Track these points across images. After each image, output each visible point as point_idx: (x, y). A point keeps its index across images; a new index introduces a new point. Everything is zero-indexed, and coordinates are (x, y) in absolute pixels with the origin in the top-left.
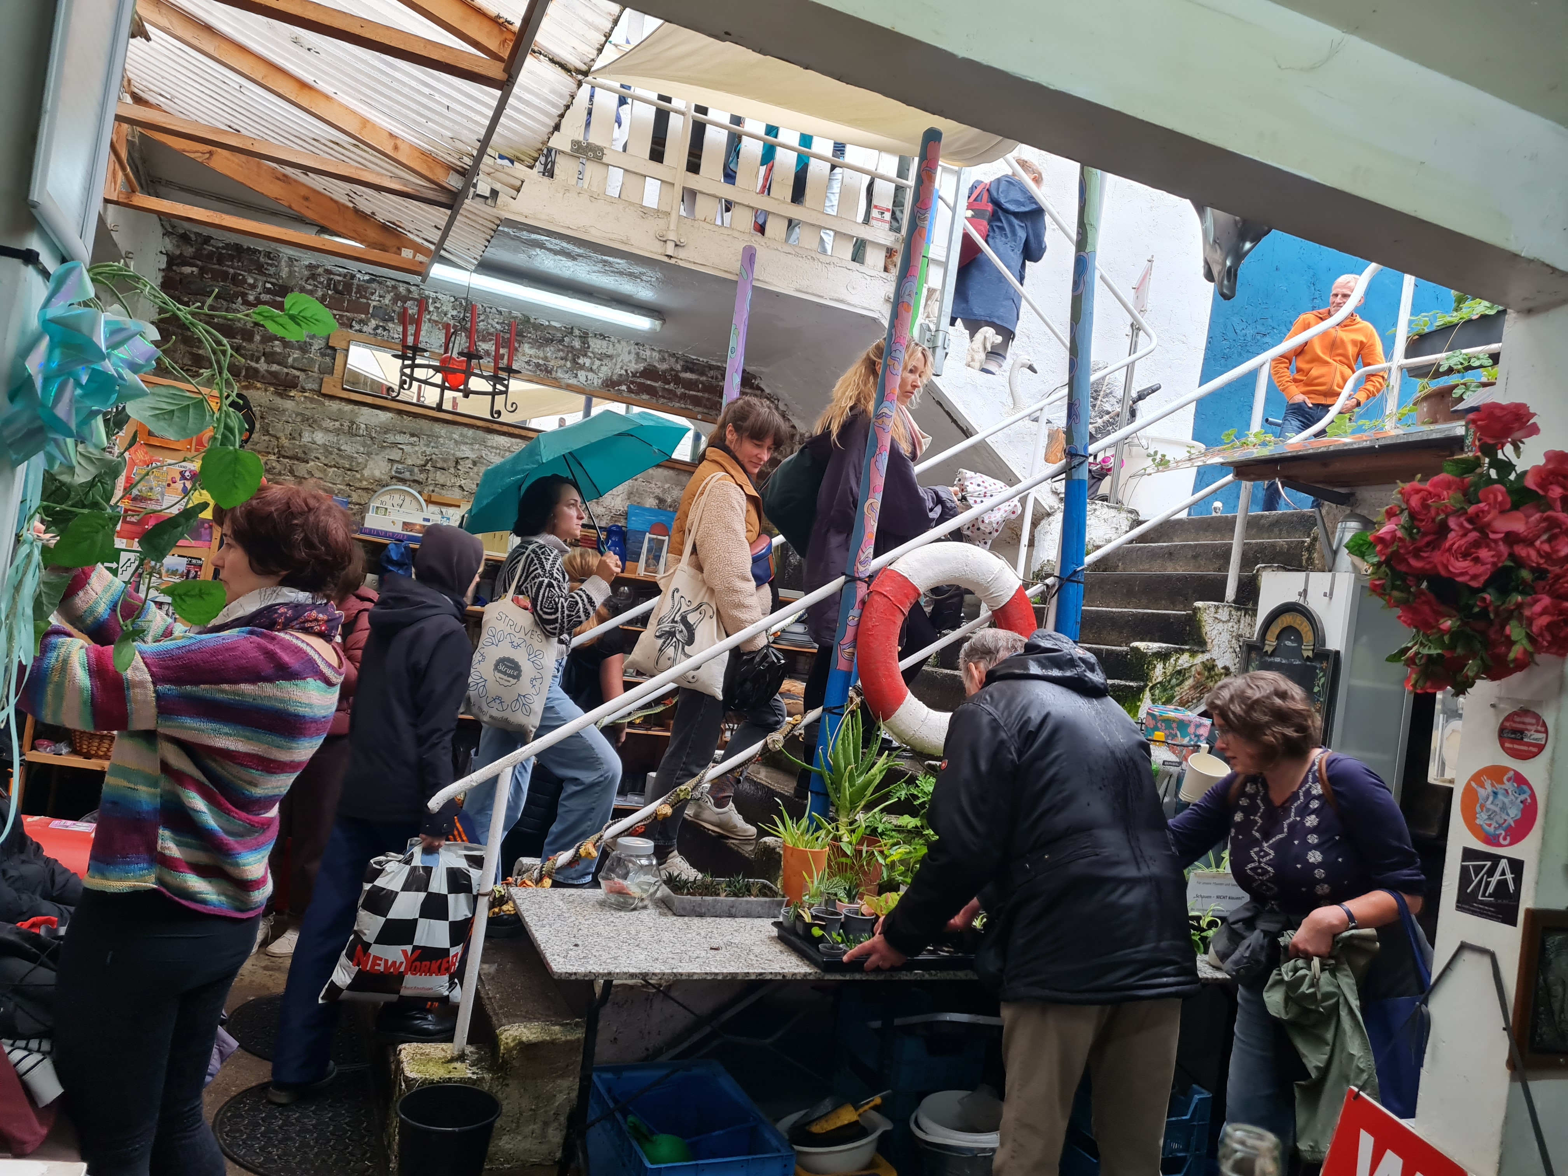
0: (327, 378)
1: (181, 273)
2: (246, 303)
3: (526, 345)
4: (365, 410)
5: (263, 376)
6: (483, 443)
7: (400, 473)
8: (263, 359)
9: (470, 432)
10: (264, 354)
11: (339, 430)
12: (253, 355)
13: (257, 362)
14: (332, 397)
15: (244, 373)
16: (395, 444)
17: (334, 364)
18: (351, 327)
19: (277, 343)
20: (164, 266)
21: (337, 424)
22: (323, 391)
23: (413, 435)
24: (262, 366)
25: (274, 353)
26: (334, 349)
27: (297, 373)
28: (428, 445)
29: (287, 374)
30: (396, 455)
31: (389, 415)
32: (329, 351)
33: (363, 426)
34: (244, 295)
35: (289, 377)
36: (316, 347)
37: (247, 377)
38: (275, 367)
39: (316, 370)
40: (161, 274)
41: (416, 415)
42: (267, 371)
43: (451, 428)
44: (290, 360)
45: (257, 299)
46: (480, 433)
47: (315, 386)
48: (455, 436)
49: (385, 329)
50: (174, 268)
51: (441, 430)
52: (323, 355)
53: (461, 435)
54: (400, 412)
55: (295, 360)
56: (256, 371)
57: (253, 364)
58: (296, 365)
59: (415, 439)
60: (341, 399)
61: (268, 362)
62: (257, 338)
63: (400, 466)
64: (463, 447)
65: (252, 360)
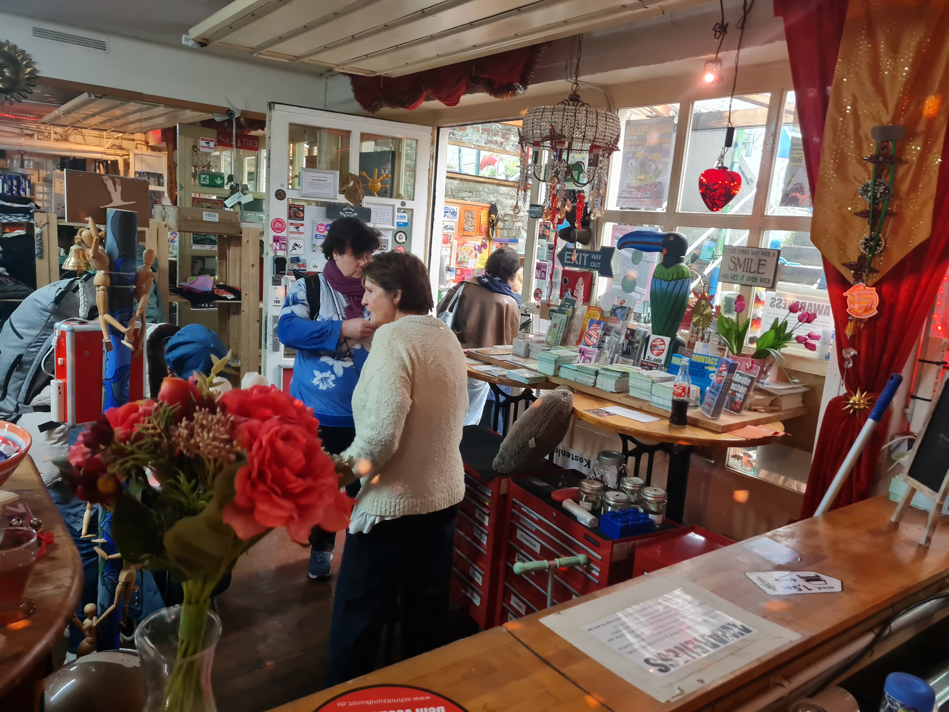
3: (512, 136)
9: (491, 187)
23: (470, 192)
28: (476, 197)
31: (457, 182)
41: (468, 181)
43: (483, 185)
46: (495, 187)
49: (453, 134)
51: (480, 187)
54: (461, 180)
64: (490, 196)
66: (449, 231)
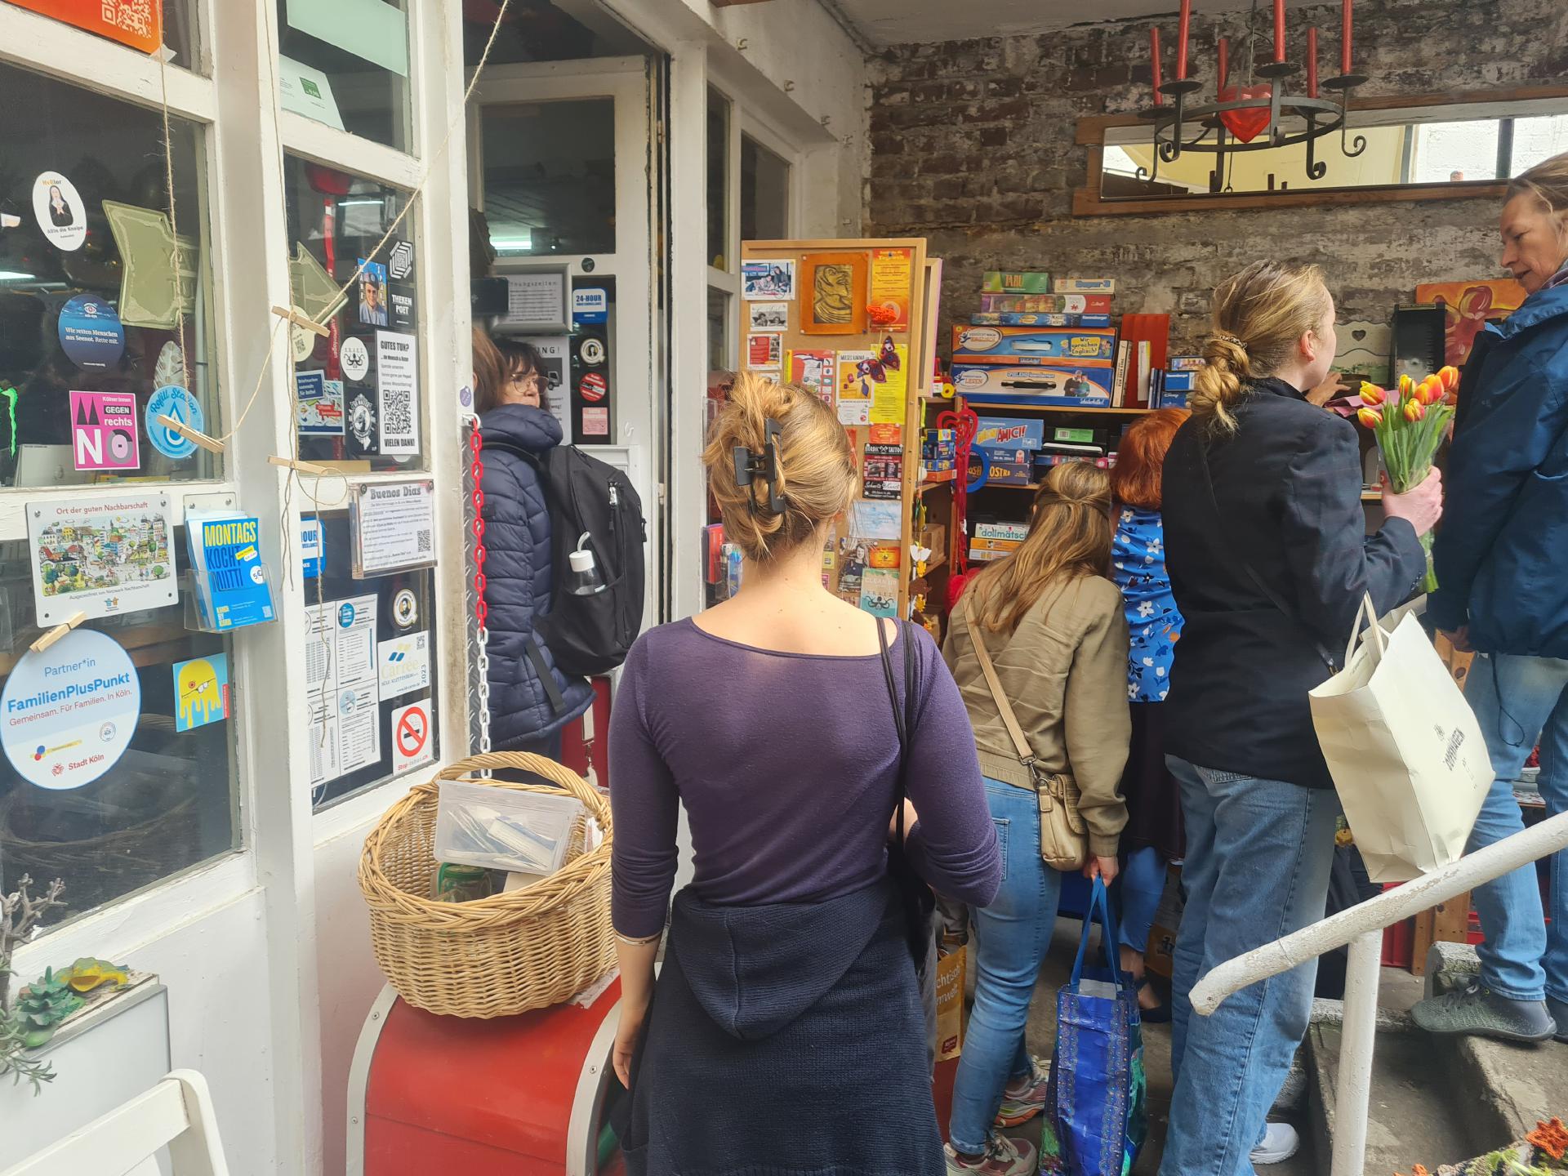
0: (1078, 192)
1: (891, 106)
2: (968, 119)
4: (1135, 223)
5: (998, 214)
6: (1318, 228)
7: (1193, 304)
8: (995, 190)
10: (996, 183)
11: (1100, 261)
12: (982, 187)
13: (989, 195)
14: (1087, 217)
15: (974, 216)
16: (1179, 266)
17: (1085, 169)
18: (1105, 107)
19: (1011, 162)
20: (870, 103)
21: (1097, 253)
22: (1075, 213)
23: (1205, 244)
24: (995, 199)
25: (1006, 179)
26: (1082, 146)
27: (1038, 196)
29: (1027, 201)
30: (1183, 279)
32: (1079, 153)
33: (1132, 248)
34: (962, 110)
35: (1030, 203)
36: (1060, 152)
37: (979, 218)
38: (1011, 196)
39: (1063, 184)
40: (869, 113)
42: (1002, 204)
44: (1029, 180)
45: (981, 109)
46: (1313, 215)
47: (1064, 209)
48: (1273, 230)
50: (882, 101)
51: (1248, 225)
52: (1070, 162)
53: (1282, 225)
55: (1035, 179)
56: (989, 207)
57: (985, 199)
58: (1036, 185)
59: (1210, 249)
60: (1100, 216)
61: (1001, 192)
62: (986, 163)
63: (1191, 296)
65: (982, 194)
66: (769, 328)
